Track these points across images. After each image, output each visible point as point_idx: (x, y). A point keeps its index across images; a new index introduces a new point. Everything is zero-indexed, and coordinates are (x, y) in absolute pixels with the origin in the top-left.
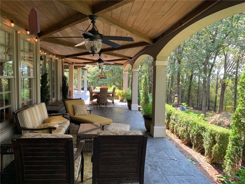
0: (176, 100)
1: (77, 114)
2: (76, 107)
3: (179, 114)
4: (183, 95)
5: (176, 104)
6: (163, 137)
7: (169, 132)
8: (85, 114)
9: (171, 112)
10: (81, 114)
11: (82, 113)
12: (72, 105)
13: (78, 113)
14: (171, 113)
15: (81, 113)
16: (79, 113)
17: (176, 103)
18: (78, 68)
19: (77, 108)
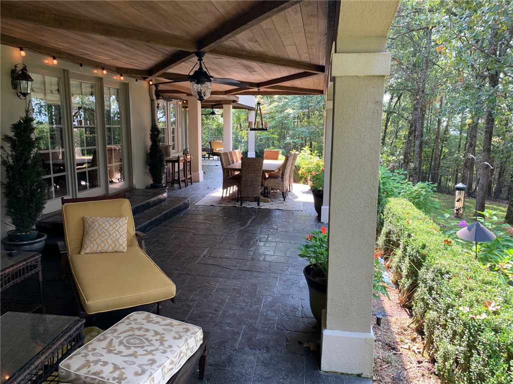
0: (458, 201)
1: (87, 251)
2: (89, 226)
3: (447, 273)
4: (504, 170)
5: (457, 214)
6: (359, 376)
7: (409, 331)
8: (116, 250)
9: (424, 252)
10: (100, 249)
11: (107, 246)
12: (83, 218)
13: (92, 245)
14: (424, 257)
15: (102, 245)
16: (96, 246)
17: (457, 210)
18: (224, 105)
19: (93, 228)
